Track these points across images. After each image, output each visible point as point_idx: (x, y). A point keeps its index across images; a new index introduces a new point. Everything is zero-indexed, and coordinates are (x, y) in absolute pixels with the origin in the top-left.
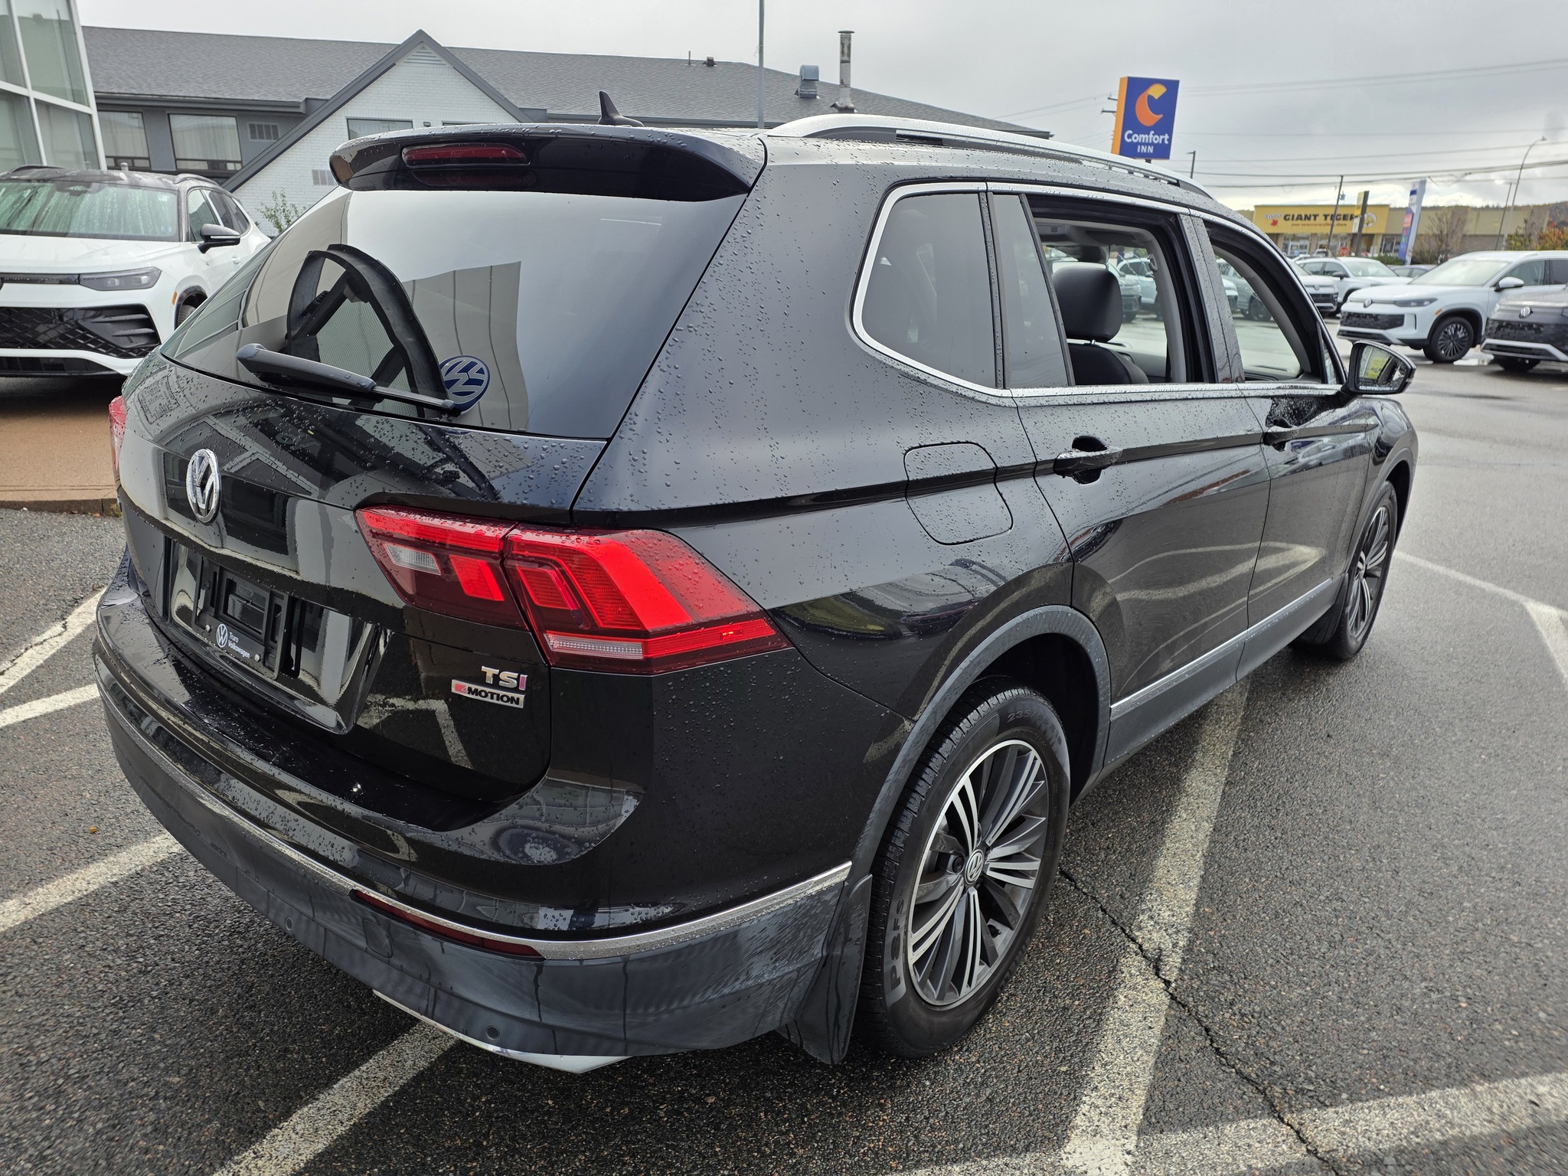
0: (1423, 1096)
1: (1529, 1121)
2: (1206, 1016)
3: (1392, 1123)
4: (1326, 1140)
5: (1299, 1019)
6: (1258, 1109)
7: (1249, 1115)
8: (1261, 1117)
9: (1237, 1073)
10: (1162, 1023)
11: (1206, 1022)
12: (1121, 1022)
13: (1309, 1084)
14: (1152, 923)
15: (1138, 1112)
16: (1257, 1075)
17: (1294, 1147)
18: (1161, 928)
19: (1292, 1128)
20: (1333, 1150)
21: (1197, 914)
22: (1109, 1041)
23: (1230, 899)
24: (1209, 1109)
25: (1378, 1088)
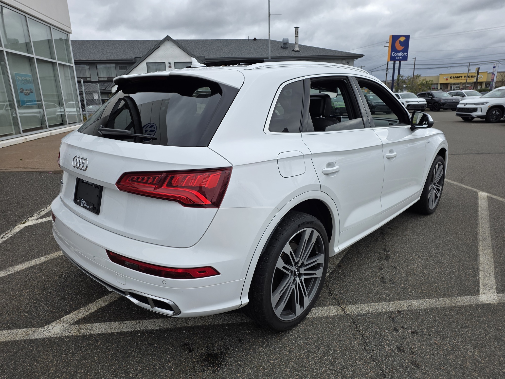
0: (381, 303)
1: (406, 309)
3: (369, 308)
4: (350, 311)
6: (335, 304)
7: (332, 305)
8: (335, 306)
9: (333, 297)
13: (351, 300)
16: (338, 298)
17: (341, 312)
19: (342, 308)
20: (351, 313)
23: (348, 262)
24: (322, 304)
25: (369, 301)
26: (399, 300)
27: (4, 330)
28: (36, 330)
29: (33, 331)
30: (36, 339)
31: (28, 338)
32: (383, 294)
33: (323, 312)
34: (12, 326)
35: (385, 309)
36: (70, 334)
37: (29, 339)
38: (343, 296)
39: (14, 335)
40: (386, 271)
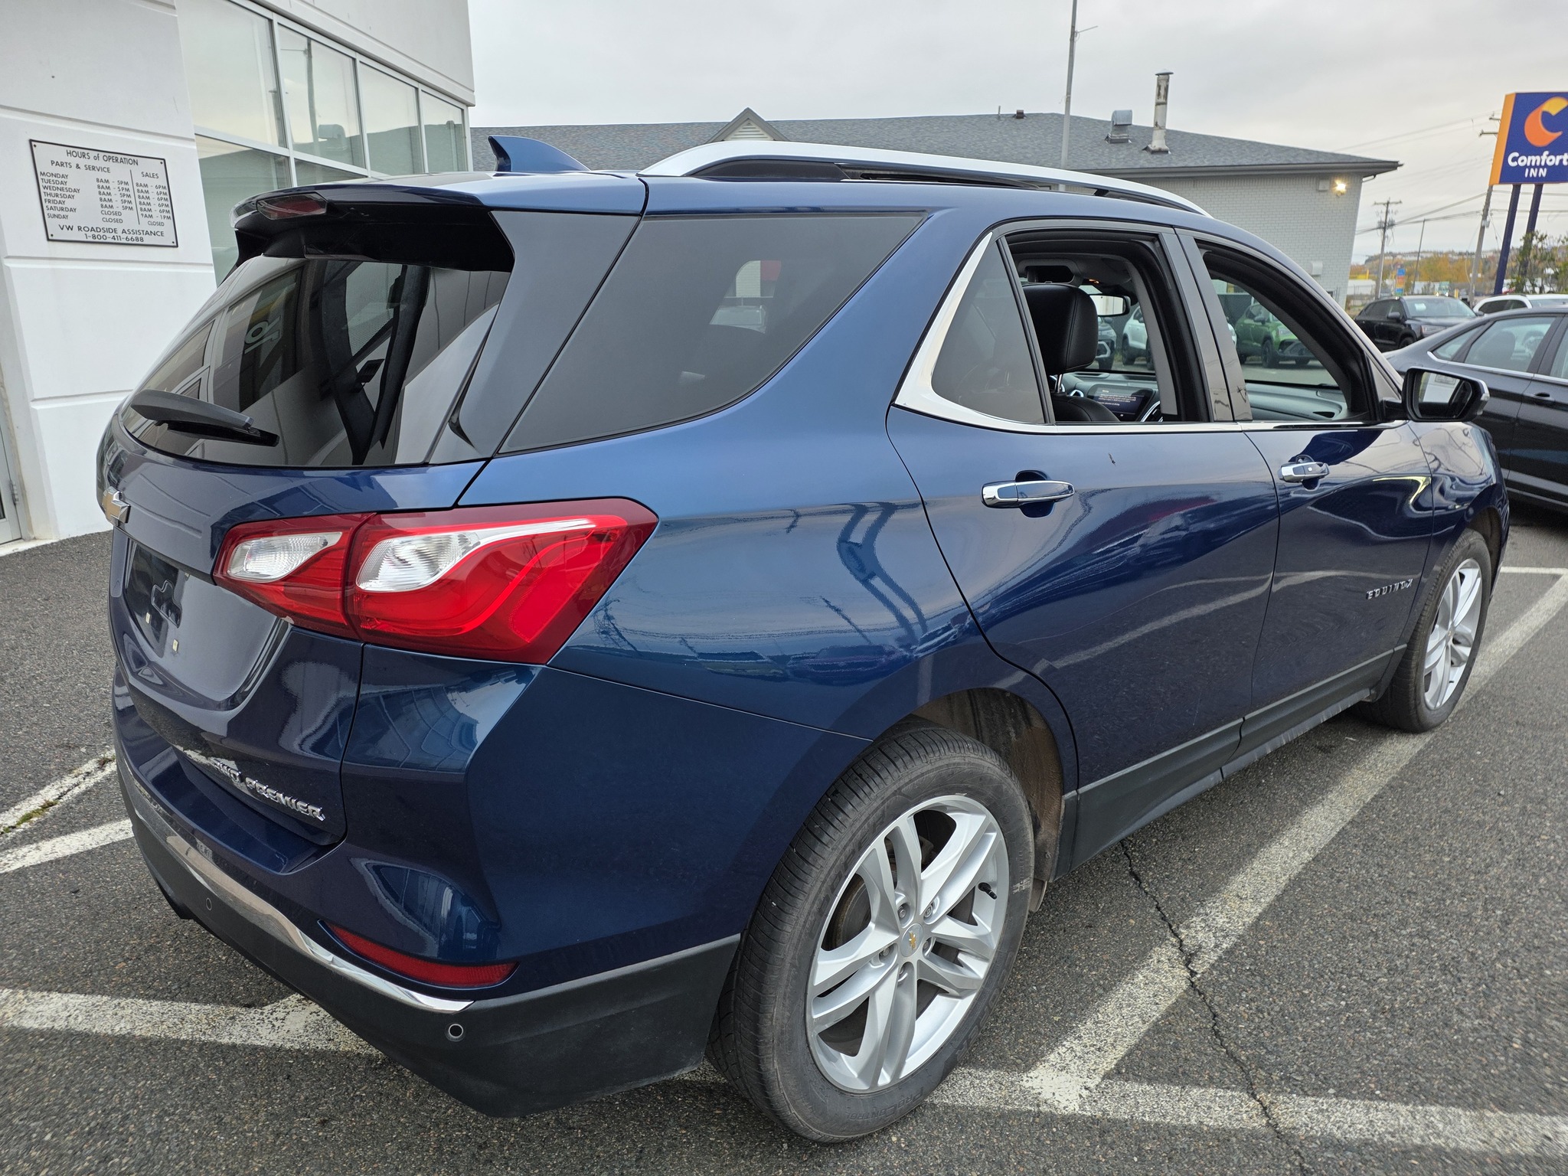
0: (1420, 1108)
1: (1531, 1150)
2: (1219, 1005)
3: (1371, 1121)
4: (1292, 1120)
5: (1318, 1024)
6: (1234, 1083)
7: (1220, 1085)
8: (1233, 1089)
9: (1227, 1053)
10: (1170, 1002)
11: (1217, 1010)
12: (1130, 995)
13: (1297, 1075)
14: (1203, 925)
15: (1111, 1063)
16: (1248, 1058)
17: (1255, 1118)
18: (1209, 931)
19: (1261, 1104)
20: (1294, 1128)
21: (1256, 926)
22: (1111, 1007)
23: (1297, 919)
24: (1184, 1073)
25: (1373, 1093)
26: (1503, 1106)
27: (155, 997)
28: (238, 1013)
29: (231, 1018)
30: (234, 1046)
31: (212, 1039)
32: (1431, 1072)
33: (1184, 1109)
34: (177, 991)
35: (1439, 1136)
36: (332, 1047)
37: (215, 1042)
38: (1268, 1052)
39: (178, 1023)
40: (1449, 977)
